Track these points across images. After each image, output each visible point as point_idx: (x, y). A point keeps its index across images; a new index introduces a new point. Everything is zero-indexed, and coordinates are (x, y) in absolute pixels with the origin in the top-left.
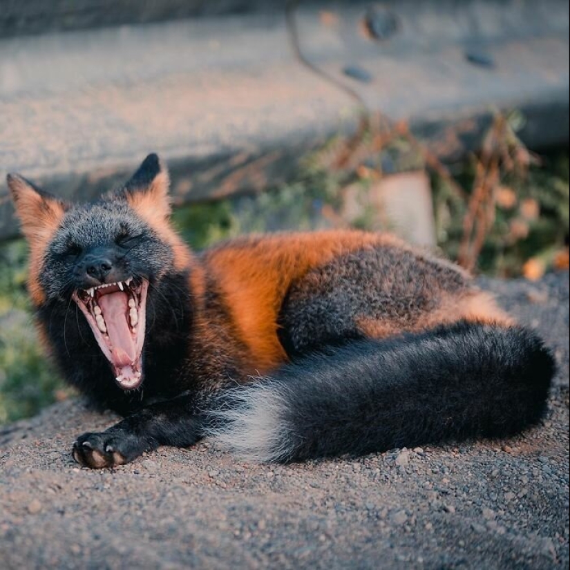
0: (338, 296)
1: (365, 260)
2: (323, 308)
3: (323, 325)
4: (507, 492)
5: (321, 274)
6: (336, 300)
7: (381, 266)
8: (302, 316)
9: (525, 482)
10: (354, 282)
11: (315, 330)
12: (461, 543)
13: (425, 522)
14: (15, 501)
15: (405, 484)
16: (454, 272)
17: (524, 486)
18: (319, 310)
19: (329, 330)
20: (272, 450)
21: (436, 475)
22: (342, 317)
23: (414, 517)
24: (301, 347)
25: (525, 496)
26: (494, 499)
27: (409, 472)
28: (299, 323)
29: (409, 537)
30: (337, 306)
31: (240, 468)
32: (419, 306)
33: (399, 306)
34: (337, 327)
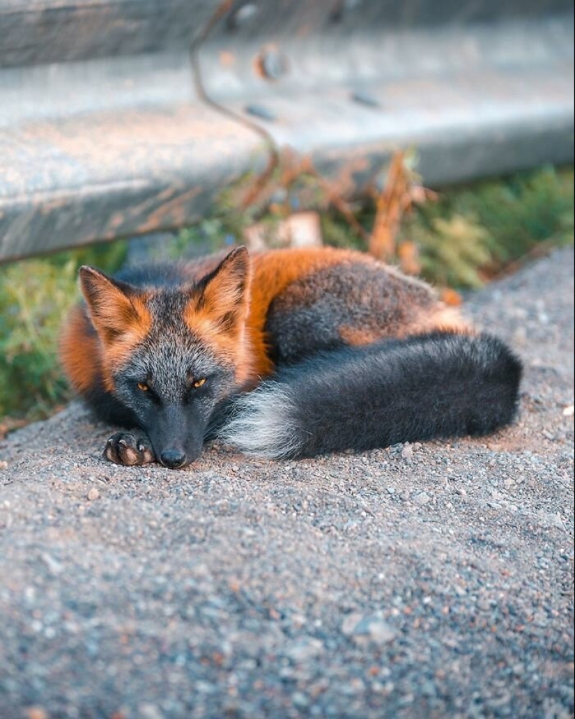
0: (322, 307)
1: (344, 274)
2: (309, 318)
3: (310, 334)
4: (506, 479)
5: (304, 287)
6: (319, 311)
7: (359, 281)
8: (290, 326)
9: (522, 469)
10: (335, 295)
11: (303, 338)
12: (482, 519)
13: (446, 503)
14: (73, 490)
15: (415, 473)
16: (422, 288)
17: (521, 473)
18: (306, 320)
19: (317, 339)
20: (280, 447)
21: (440, 466)
22: (327, 327)
23: (435, 498)
24: (289, 354)
25: (523, 482)
26: (496, 484)
27: (416, 463)
28: (287, 332)
29: (433, 515)
30: (322, 316)
31: (258, 464)
32: (397, 319)
33: (379, 319)
34: (324, 336)
